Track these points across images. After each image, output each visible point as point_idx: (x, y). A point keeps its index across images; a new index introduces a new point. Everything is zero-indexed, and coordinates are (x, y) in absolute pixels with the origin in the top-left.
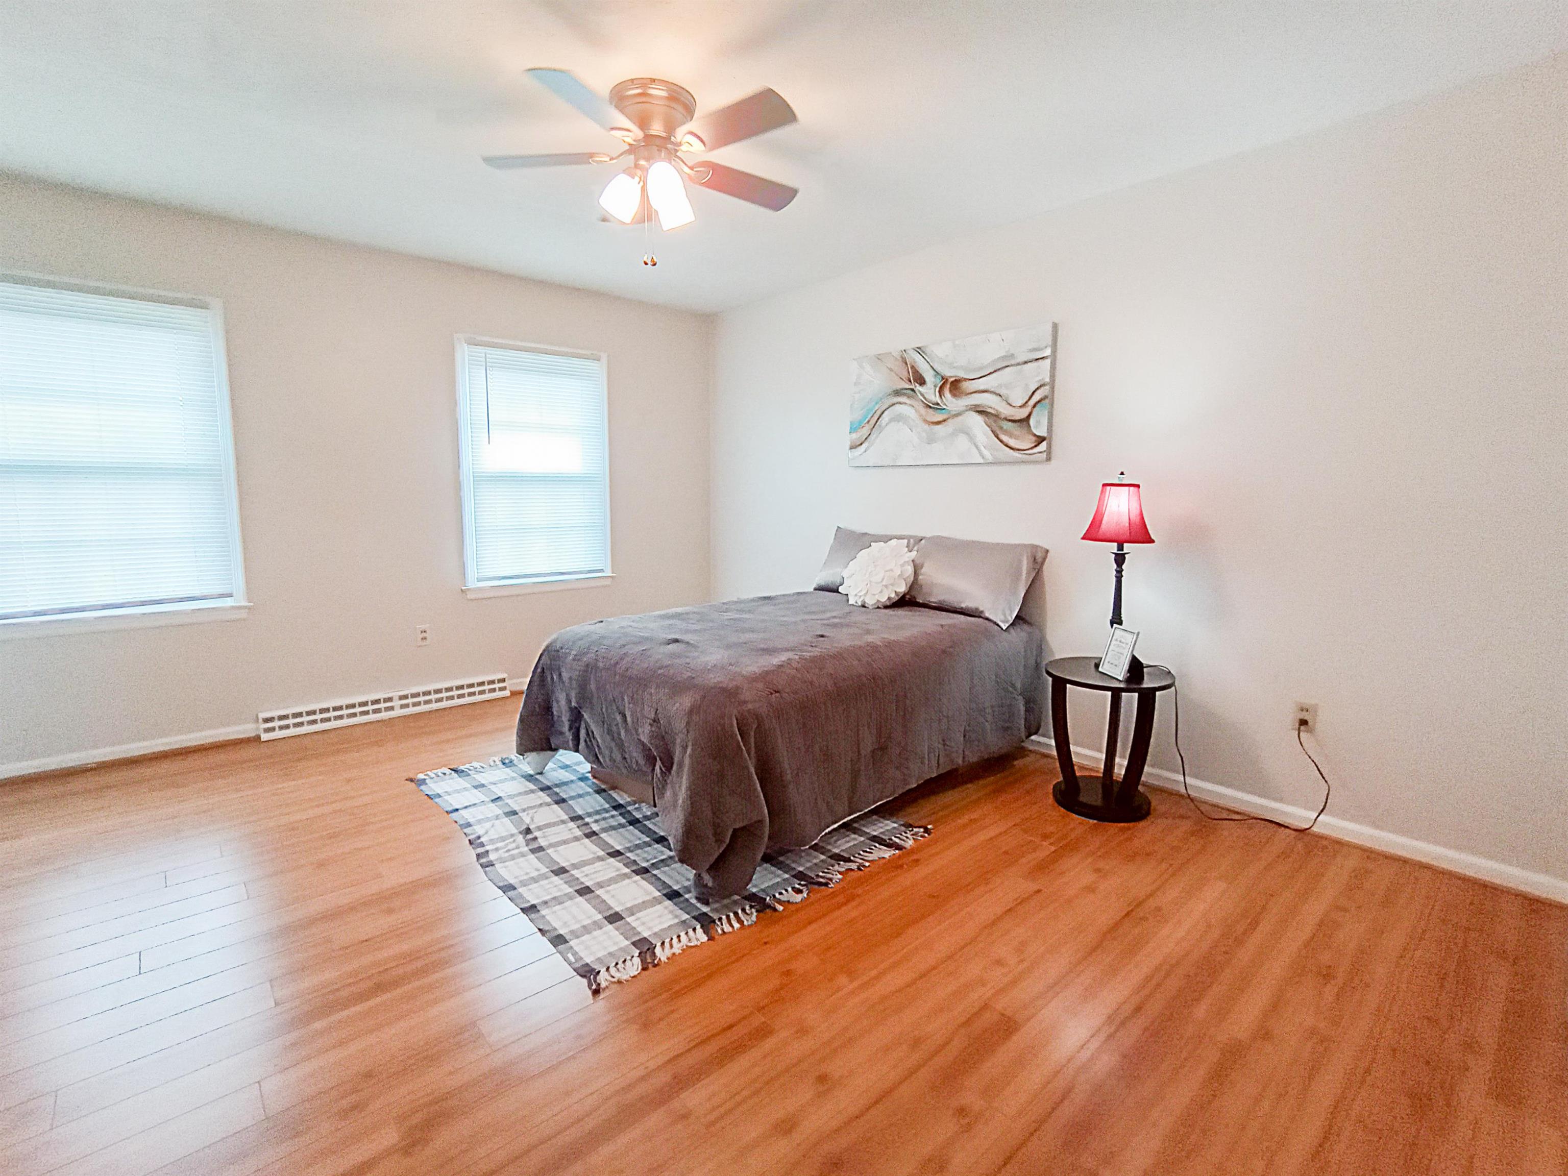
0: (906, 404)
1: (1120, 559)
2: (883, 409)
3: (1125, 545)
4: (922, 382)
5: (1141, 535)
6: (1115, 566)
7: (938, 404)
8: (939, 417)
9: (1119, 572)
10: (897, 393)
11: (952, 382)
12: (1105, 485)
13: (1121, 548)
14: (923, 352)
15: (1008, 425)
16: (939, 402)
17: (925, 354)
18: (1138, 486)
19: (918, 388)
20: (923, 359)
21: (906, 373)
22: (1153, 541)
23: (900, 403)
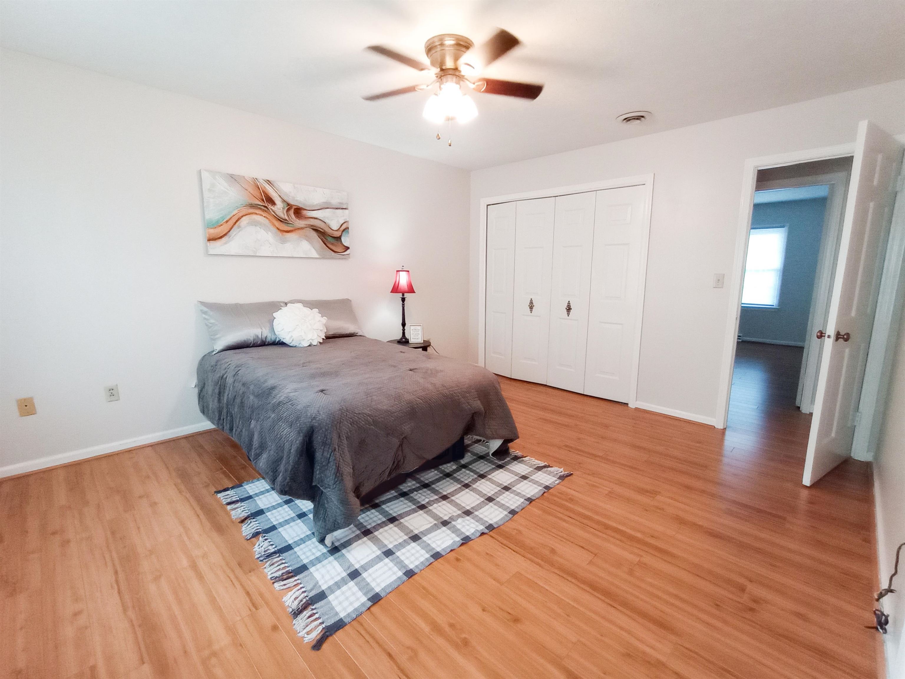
0: (262, 215)
1: (403, 300)
2: (241, 215)
3: (405, 294)
4: (273, 203)
5: (411, 290)
6: (402, 302)
7: (286, 220)
8: (286, 228)
9: (403, 305)
10: (252, 206)
11: (295, 209)
12: (397, 271)
13: (403, 295)
14: (272, 184)
15: (330, 239)
16: (287, 218)
17: (273, 186)
18: (408, 271)
19: (270, 206)
20: (272, 189)
21: (259, 195)
22: (414, 292)
23: (256, 214)
